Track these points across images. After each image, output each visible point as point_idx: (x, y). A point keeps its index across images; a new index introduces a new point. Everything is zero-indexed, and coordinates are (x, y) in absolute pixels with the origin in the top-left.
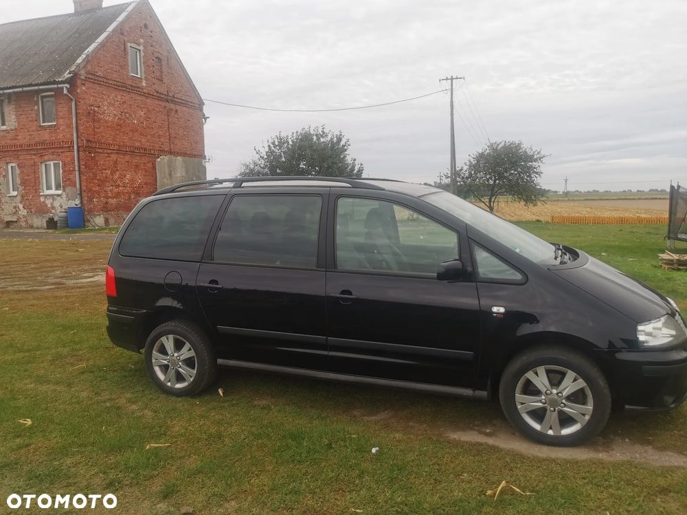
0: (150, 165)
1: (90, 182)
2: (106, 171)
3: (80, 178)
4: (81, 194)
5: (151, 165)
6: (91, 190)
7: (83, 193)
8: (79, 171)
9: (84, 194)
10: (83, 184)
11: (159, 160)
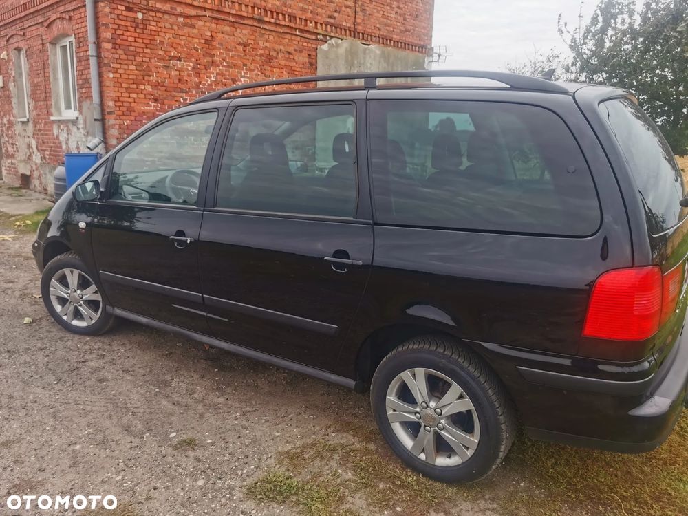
0: (303, 58)
1: (129, 90)
2: (179, 64)
3: (100, 75)
4: (102, 120)
5: (306, 60)
6: (130, 110)
7: (107, 117)
8: (98, 56)
9: (111, 121)
10: (110, 93)
11: (325, 47)
